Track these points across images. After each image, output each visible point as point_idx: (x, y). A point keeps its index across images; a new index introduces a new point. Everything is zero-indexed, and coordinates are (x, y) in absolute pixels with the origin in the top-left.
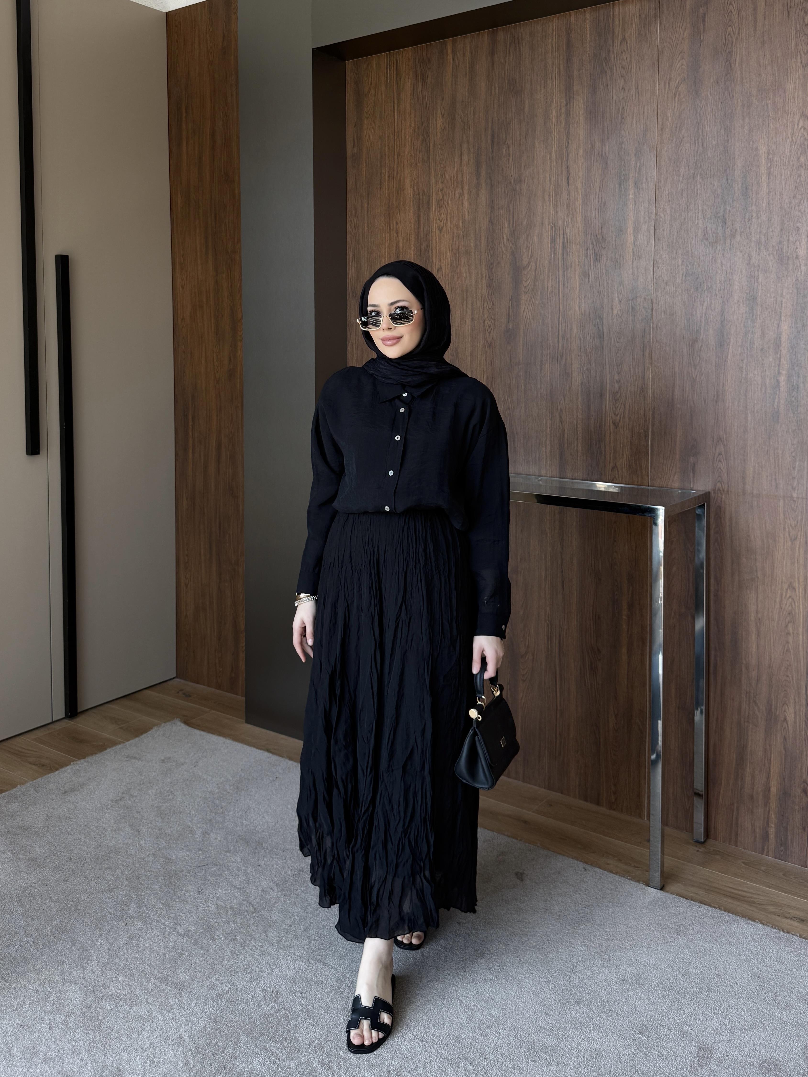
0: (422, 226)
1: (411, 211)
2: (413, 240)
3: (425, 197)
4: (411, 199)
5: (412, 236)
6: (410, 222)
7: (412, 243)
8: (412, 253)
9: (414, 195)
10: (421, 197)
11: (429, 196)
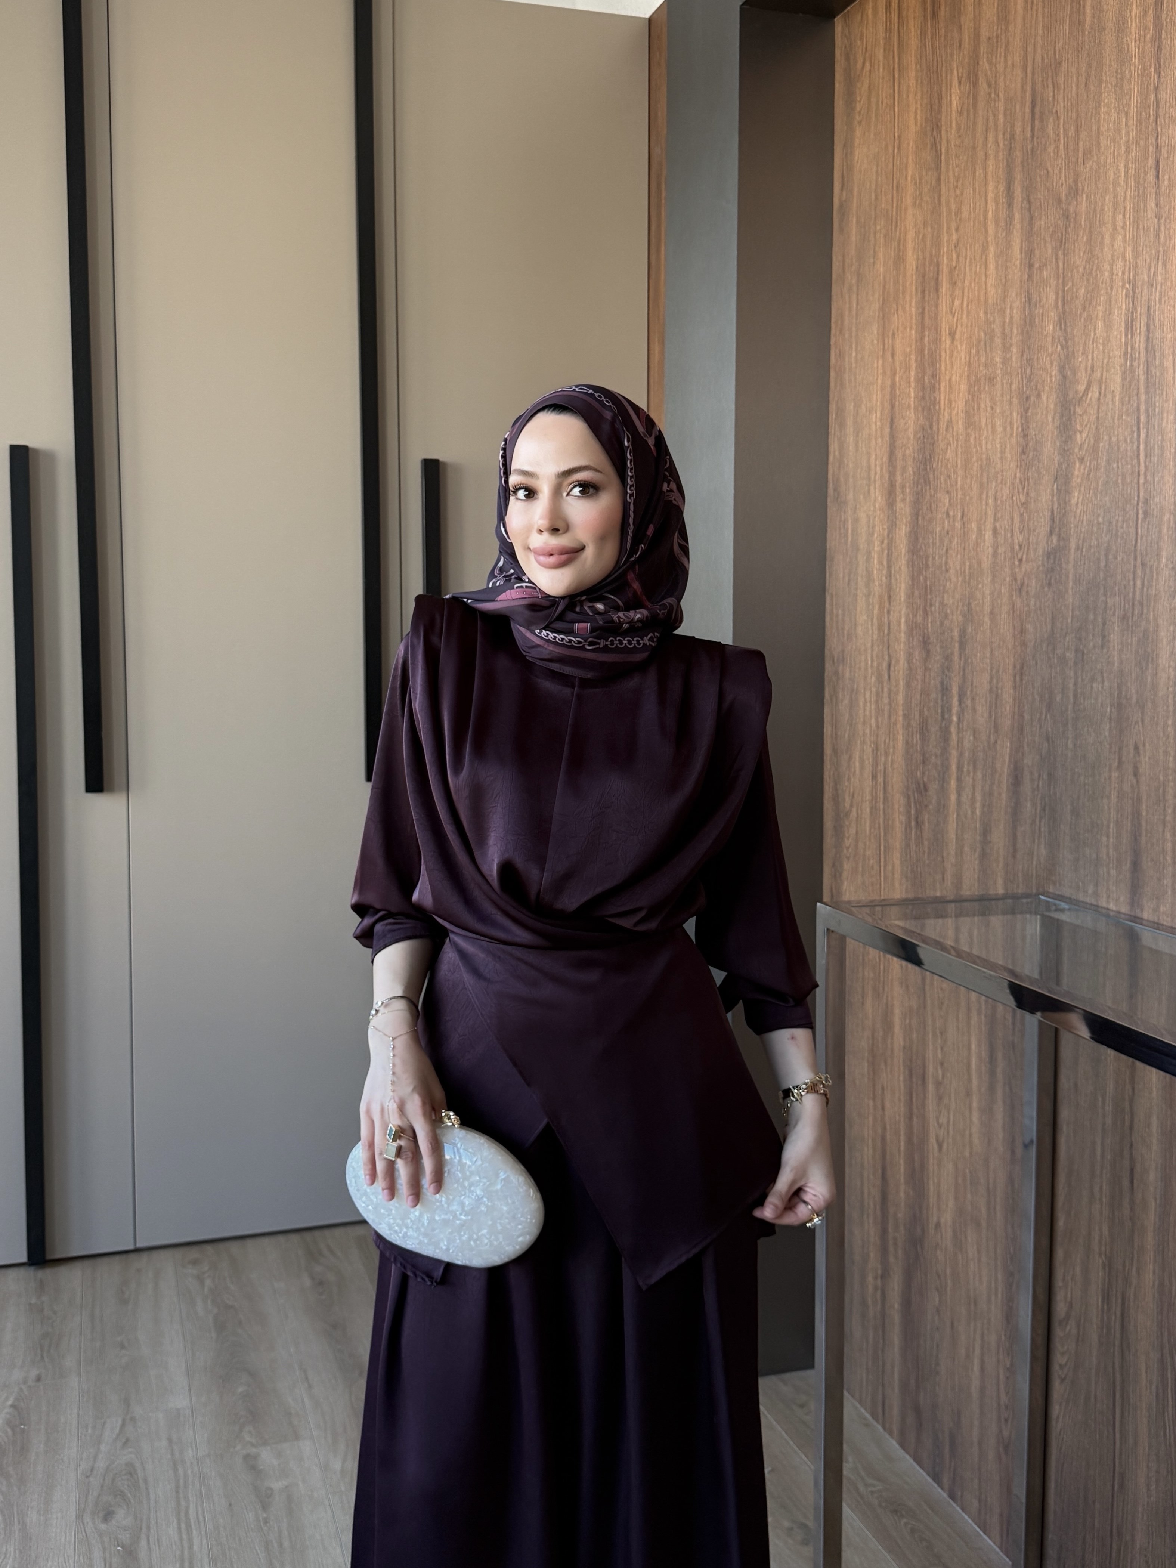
0: (927, 333)
1: (913, 304)
2: (914, 365)
3: (932, 268)
4: (914, 277)
5: (913, 357)
6: (911, 328)
7: (913, 373)
8: (912, 394)
9: (917, 268)
10: (927, 269)
11: (938, 265)
